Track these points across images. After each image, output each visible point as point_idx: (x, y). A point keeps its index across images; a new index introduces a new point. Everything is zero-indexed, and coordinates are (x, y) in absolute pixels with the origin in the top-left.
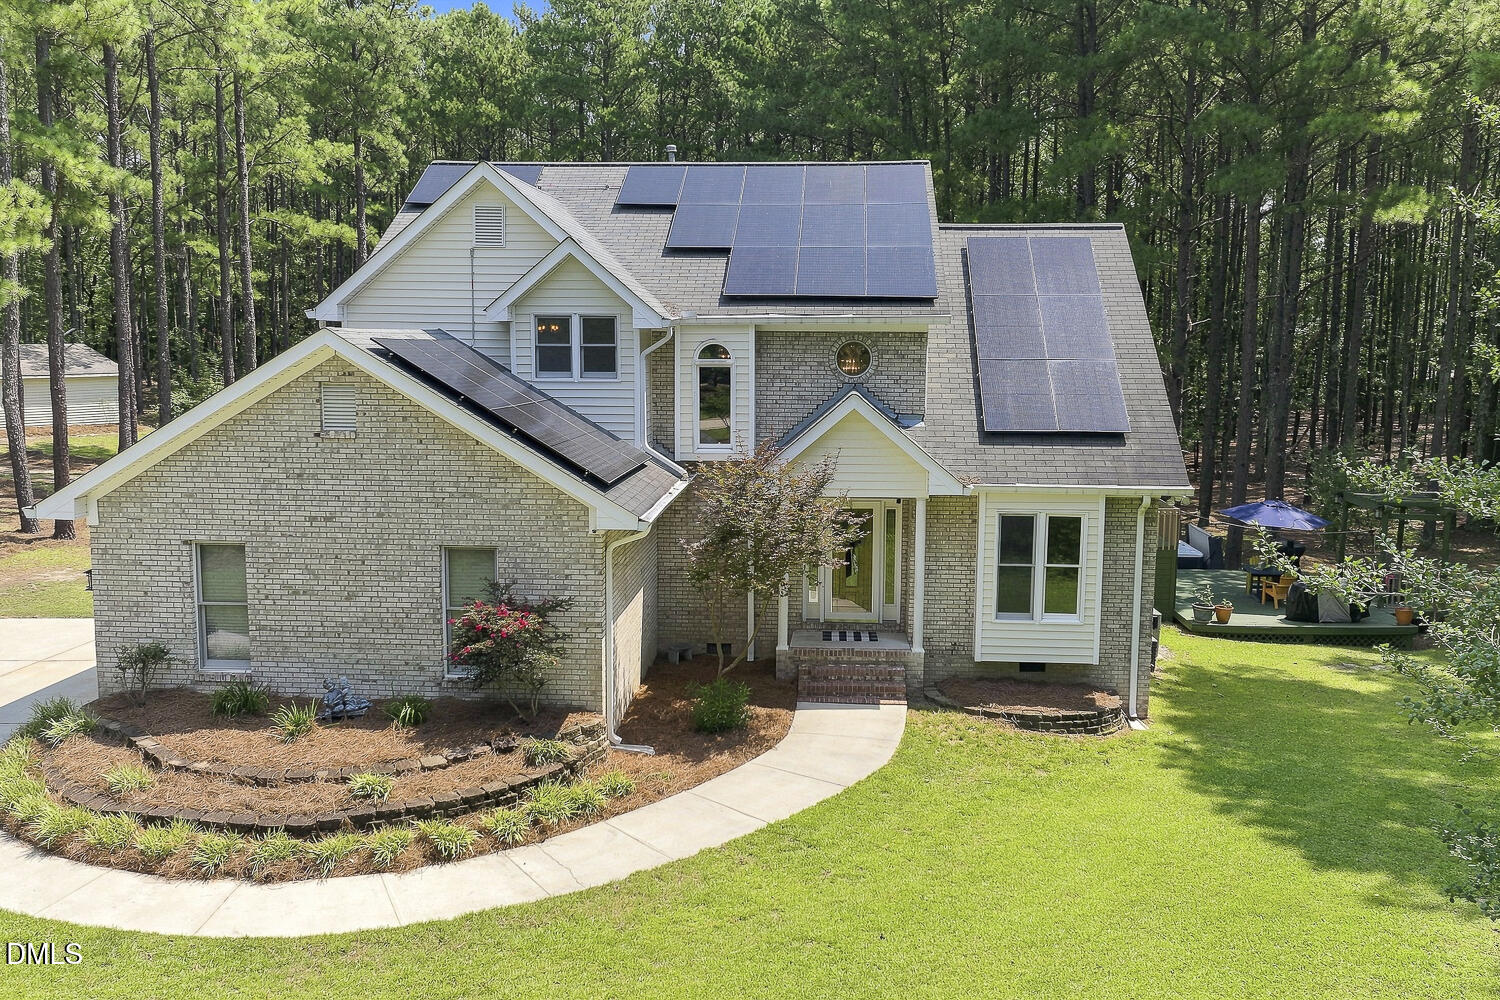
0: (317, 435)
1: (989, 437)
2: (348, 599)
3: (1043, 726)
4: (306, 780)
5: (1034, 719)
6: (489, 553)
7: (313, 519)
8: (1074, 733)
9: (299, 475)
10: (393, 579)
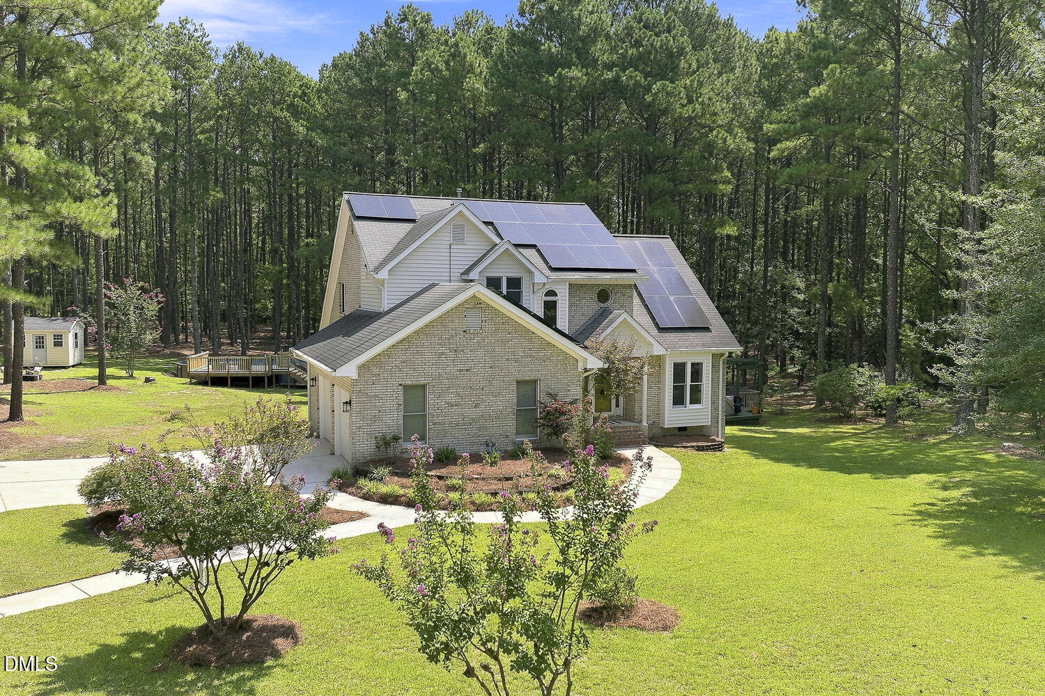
0: (465, 332)
1: (660, 330)
2: (475, 407)
3: (705, 450)
6: (535, 382)
7: (460, 371)
8: (714, 452)
9: (456, 351)
10: (495, 396)
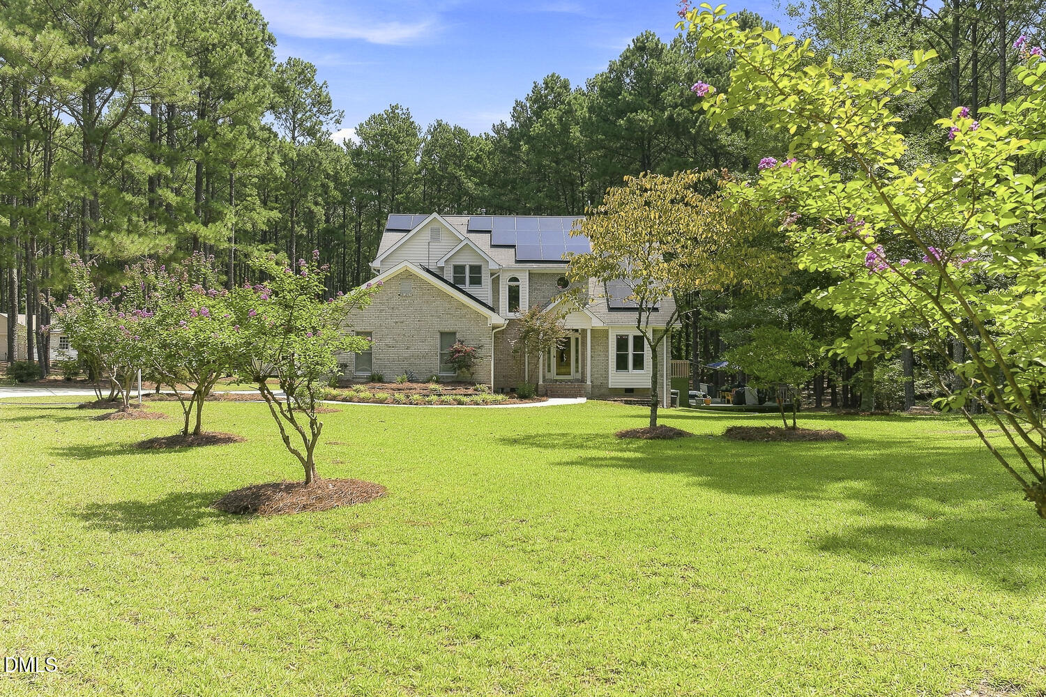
0: (399, 295)
1: (611, 309)
2: (407, 349)
3: (633, 404)
5: (630, 401)
6: (454, 334)
10: (423, 342)
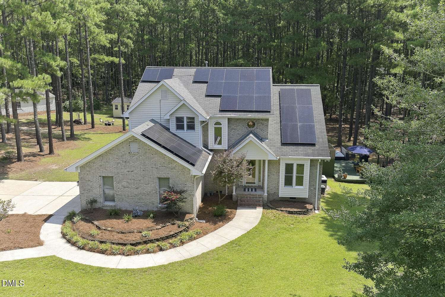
0: (129, 153)
1: (283, 144)
3: (294, 213)
4: (132, 232)
5: (292, 212)
6: (168, 179)
7: (128, 171)
8: (301, 215)
9: (125, 162)
10: (147, 185)
